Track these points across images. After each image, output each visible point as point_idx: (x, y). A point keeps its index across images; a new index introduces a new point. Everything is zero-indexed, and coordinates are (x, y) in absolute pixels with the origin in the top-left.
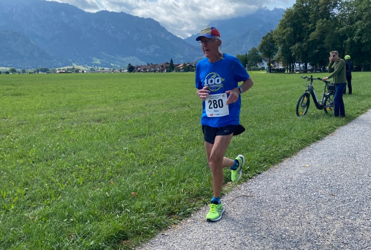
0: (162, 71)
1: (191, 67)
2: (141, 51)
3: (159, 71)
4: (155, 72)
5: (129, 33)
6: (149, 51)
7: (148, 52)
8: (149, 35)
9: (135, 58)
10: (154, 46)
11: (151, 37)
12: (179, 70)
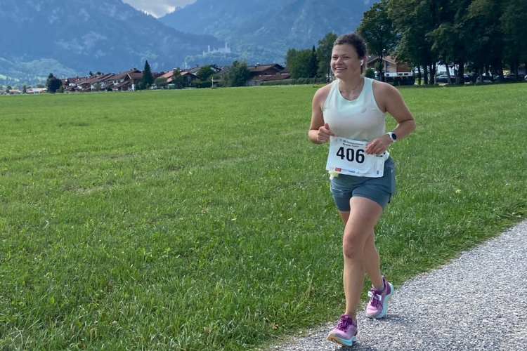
0: (126, 87)
1: (189, 78)
2: (66, 46)
3: (119, 88)
4: (110, 90)
5: (38, 8)
6: (82, 45)
7: (81, 48)
8: (83, 11)
9: (53, 61)
10: (94, 33)
11: (87, 15)
12: (163, 85)
